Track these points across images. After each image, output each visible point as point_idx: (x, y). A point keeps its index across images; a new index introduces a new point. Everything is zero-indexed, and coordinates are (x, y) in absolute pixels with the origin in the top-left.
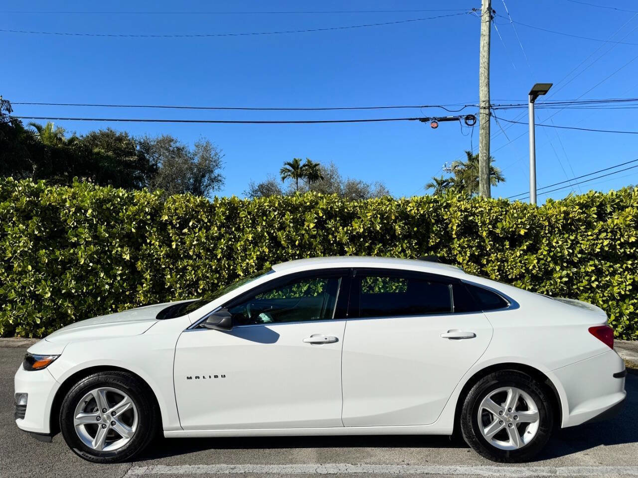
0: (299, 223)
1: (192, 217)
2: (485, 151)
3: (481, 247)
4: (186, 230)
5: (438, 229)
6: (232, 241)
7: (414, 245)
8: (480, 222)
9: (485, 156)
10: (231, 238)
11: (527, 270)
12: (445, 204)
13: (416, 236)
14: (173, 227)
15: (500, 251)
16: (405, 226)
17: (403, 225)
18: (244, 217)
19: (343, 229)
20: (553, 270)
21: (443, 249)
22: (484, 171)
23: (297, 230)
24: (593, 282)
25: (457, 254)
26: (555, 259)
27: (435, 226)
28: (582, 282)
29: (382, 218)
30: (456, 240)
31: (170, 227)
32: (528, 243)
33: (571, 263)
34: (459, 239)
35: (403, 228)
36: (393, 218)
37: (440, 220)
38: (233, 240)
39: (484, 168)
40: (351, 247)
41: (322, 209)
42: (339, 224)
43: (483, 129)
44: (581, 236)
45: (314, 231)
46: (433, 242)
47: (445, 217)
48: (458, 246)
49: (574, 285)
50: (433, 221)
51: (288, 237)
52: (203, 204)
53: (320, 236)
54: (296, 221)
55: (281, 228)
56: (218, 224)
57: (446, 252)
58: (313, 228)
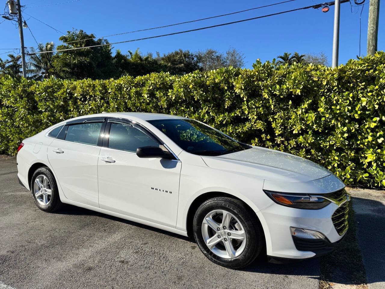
0: (139, 94)
2: (372, 25)
3: (267, 107)
9: (372, 30)
15: (284, 110)
16: (203, 93)
17: (202, 92)
22: (371, 43)
24: (379, 138)
25: (248, 114)
26: (335, 116)
27: (227, 92)
28: (367, 138)
30: (245, 102)
31: (78, 101)
32: (308, 102)
34: (248, 101)
35: (201, 95)
39: (371, 40)
42: (162, 94)
43: (372, 5)
44: (361, 93)
45: (148, 100)
46: (227, 104)
48: (247, 107)
49: (358, 140)
50: (226, 88)
51: (134, 105)
52: (90, 86)
53: (153, 102)
54: (139, 93)
55: (130, 98)
56: (99, 97)
57: (240, 112)
58: (147, 98)
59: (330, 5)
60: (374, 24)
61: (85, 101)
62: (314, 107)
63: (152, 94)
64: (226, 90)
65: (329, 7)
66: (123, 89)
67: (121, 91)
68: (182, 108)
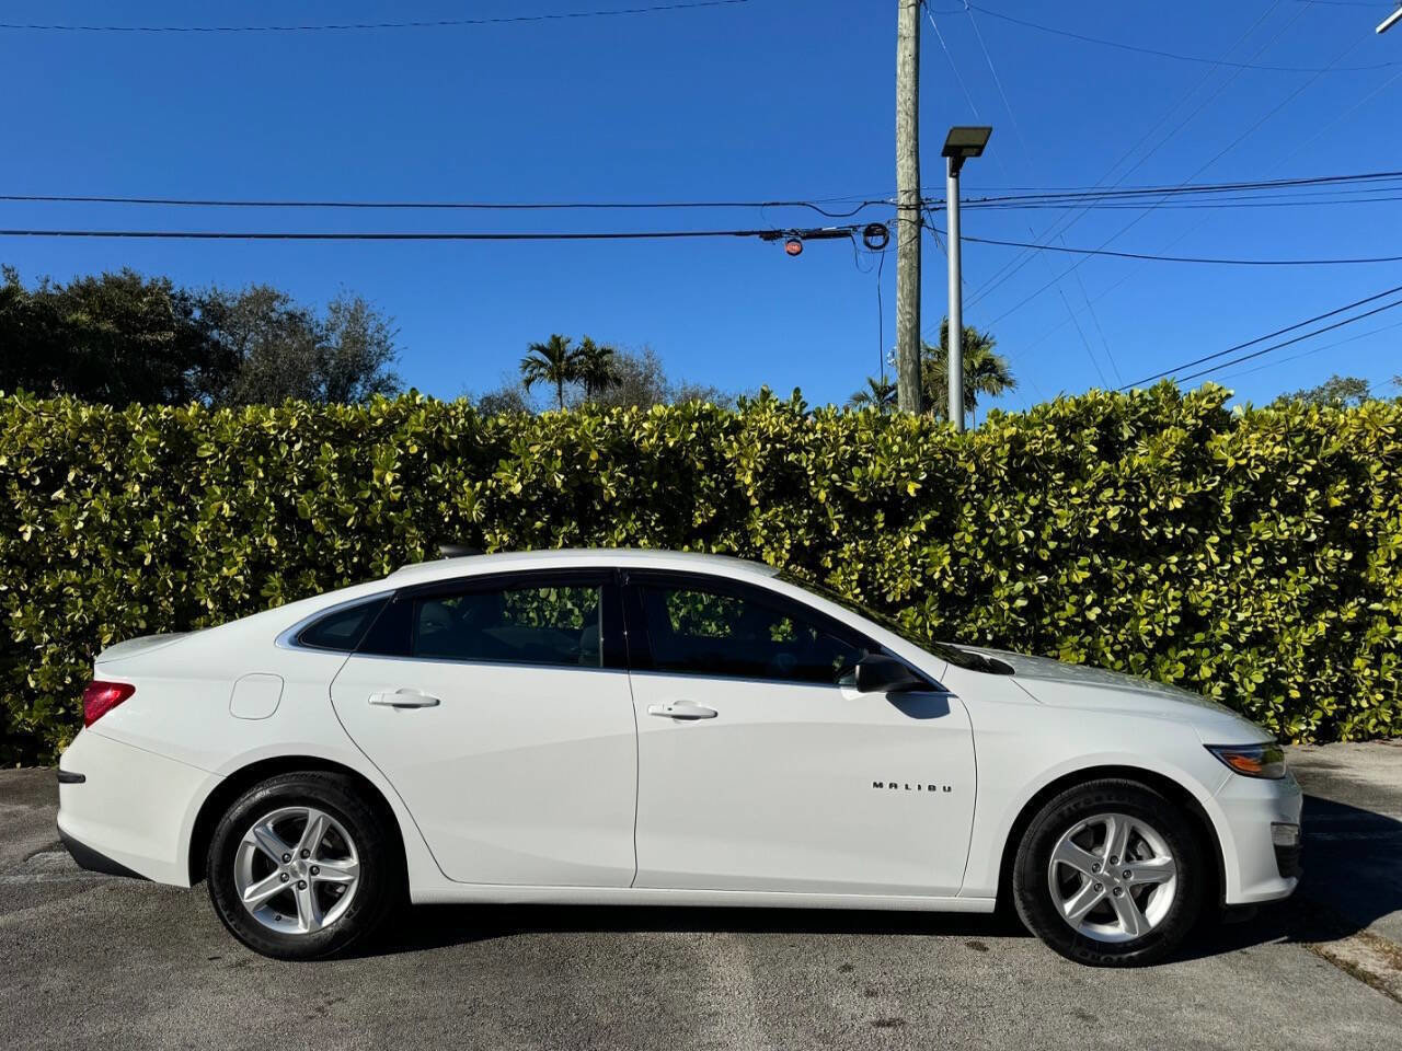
0: (356, 473)
1: (74, 461)
2: (908, 309)
3: (818, 528)
4: (59, 494)
5: (713, 484)
6: (182, 520)
7: (653, 524)
8: (811, 467)
9: (909, 320)
10: (181, 513)
11: (929, 582)
12: (726, 424)
13: (658, 502)
14: (25, 484)
15: (864, 535)
16: (627, 479)
17: (623, 476)
18: (211, 457)
19: (472, 486)
20: (993, 581)
21: (729, 533)
23: (351, 490)
24: (1090, 608)
25: (762, 546)
27: (705, 478)
28: (1063, 609)
29: (568, 460)
30: (757, 510)
31: (15, 486)
32: (928, 517)
33: (1035, 564)
34: (764, 508)
35: (621, 484)
36: (594, 456)
37: (716, 464)
38: (186, 517)
40: (497, 531)
41: (415, 434)
42: (461, 474)
43: (905, 256)
45: (395, 491)
46: (701, 516)
47: (728, 456)
48: (762, 524)
49: (1045, 615)
50: (699, 466)
51: (327, 508)
52: (96, 426)
53: (414, 503)
54: (350, 466)
55: (311, 483)
56: (143, 475)
57: (736, 540)
58: (393, 484)
59: (804, 238)
60: (911, 305)
62: (942, 531)
63: (412, 473)
64: (701, 473)
65: (803, 242)
66: (277, 446)
67: (267, 455)
68: (538, 524)
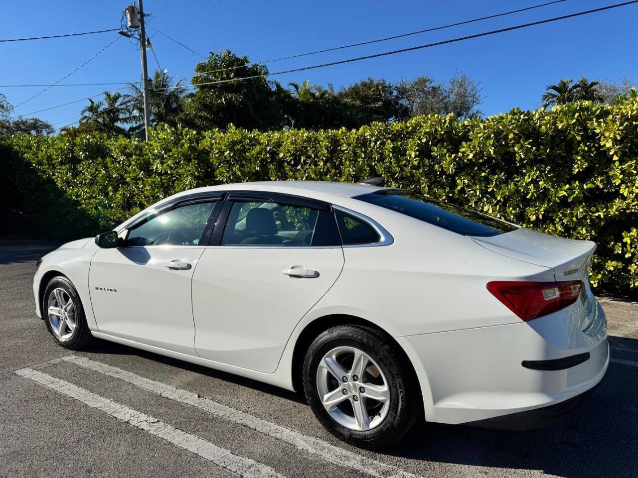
0: (400, 152)
1: (303, 154)
4: (299, 167)
5: (586, 149)
6: (337, 176)
7: (546, 172)
10: (337, 173)
12: (598, 112)
13: (550, 160)
14: (289, 163)
16: (532, 148)
17: (529, 146)
18: (346, 150)
19: (450, 156)
21: (597, 177)
23: (398, 161)
25: (619, 186)
27: (581, 145)
29: (497, 139)
30: (617, 164)
31: (286, 164)
34: (622, 162)
35: (527, 152)
36: (511, 136)
37: (591, 137)
38: (338, 175)
40: (463, 178)
41: (426, 133)
42: (445, 151)
45: (416, 161)
46: (578, 167)
47: (598, 131)
48: (619, 172)
50: (579, 138)
51: (388, 170)
52: (309, 140)
53: (424, 166)
54: (398, 150)
55: (382, 159)
56: (324, 158)
57: (602, 181)
58: (415, 158)
61: (296, 165)
63: (424, 152)
64: (579, 142)
66: (370, 143)
67: (365, 147)
68: (483, 174)
